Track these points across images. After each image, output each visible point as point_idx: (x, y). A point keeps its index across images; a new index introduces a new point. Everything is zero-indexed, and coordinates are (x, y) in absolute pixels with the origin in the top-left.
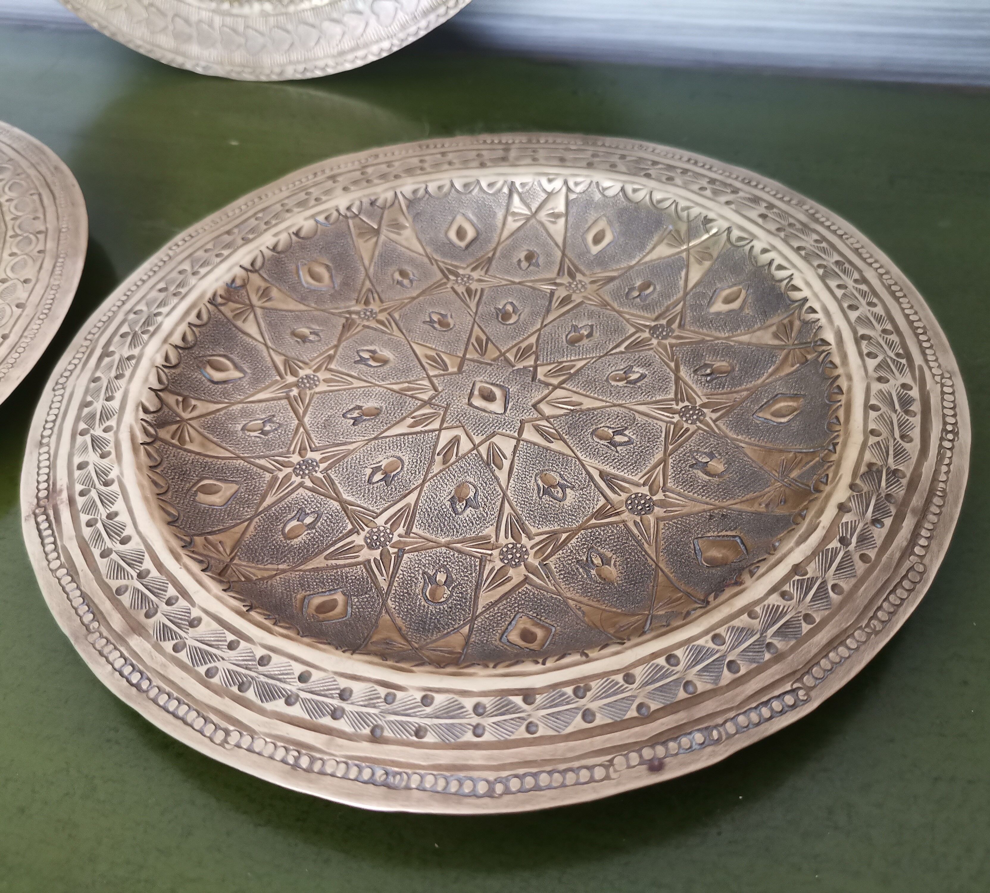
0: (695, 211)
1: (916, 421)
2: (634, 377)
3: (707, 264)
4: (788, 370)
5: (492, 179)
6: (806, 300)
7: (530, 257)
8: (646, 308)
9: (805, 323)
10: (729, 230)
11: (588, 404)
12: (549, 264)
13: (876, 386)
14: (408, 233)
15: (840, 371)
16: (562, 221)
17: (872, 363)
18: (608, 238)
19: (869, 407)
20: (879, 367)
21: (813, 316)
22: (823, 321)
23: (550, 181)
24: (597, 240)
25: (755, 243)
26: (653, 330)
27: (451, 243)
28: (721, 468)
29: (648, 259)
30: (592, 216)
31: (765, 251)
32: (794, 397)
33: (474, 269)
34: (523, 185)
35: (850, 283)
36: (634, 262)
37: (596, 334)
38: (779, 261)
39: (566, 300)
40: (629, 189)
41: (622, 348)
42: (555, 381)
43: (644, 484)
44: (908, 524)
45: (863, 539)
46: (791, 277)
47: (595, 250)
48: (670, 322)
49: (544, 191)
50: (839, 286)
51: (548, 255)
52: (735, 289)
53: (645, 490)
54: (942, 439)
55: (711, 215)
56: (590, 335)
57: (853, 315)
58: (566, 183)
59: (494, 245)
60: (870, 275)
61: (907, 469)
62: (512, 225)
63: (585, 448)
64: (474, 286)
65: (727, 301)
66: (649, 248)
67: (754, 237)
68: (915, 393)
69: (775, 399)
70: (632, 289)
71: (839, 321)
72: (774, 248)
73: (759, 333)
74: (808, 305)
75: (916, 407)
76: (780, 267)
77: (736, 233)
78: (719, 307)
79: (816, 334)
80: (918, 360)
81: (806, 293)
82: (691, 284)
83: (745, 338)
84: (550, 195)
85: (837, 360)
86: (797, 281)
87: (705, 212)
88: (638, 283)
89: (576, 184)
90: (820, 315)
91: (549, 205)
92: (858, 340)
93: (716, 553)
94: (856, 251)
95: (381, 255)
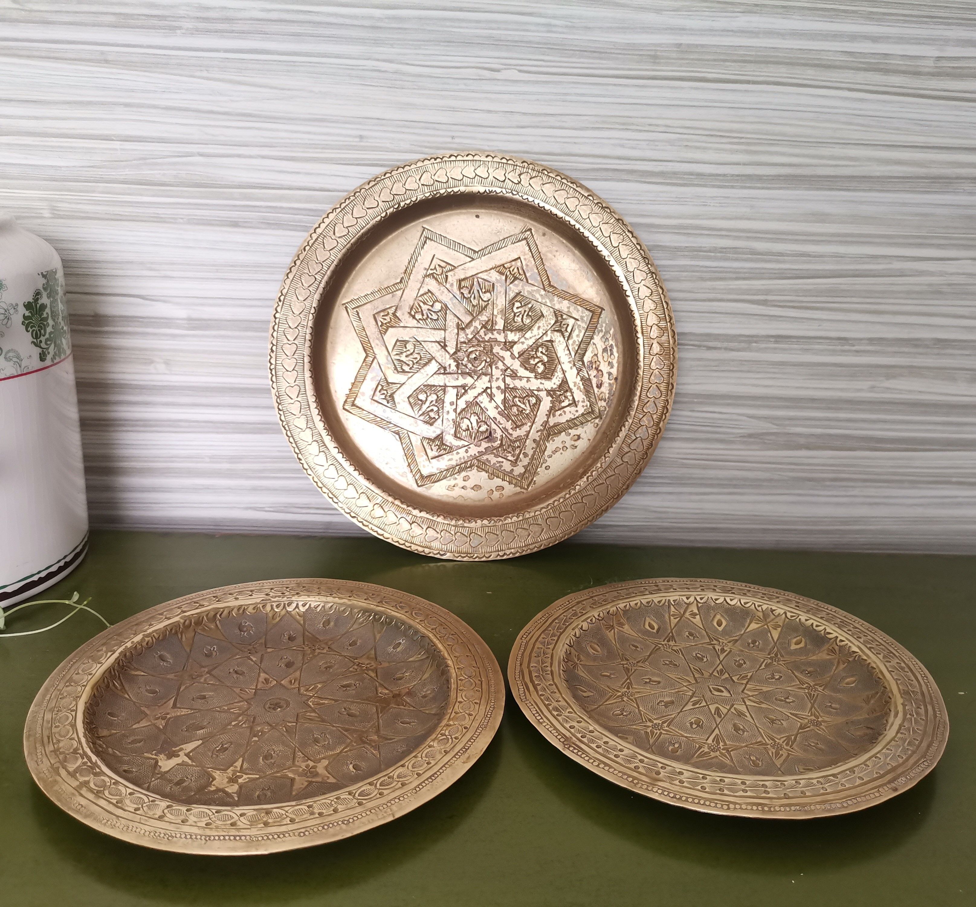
0: (765, 607)
1: (910, 674)
2: (777, 677)
3: (779, 629)
4: (842, 666)
5: (660, 599)
6: (837, 637)
7: (691, 634)
8: (761, 650)
9: (840, 647)
10: (785, 613)
11: (765, 689)
12: (703, 637)
13: (888, 664)
14: (626, 627)
15: (869, 661)
16: (698, 617)
17: (881, 656)
18: (724, 623)
19: (890, 672)
20: (884, 657)
21: (843, 643)
22: (850, 644)
23: (688, 598)
24: (719, 624)
25: (800, 617)
26: (771, 658)
27: (648, 630)
28: (837, 706)
29: (748, 630)
30: (712, 614)
31: (806, 620)
32: (852, 676)
33: (668, 641)
34: (674, 601)
35: (852, 629)
36: (742, 632)
37: (748, 663)
38: (815, 623)
39: (723, 650)
40: (728, 600)
41: (763, 667)
42: (745, 682)
43: (811, 715)
44: (930, 708)
45: (917, 714)
46: (825, 629)
47: (720, 629)
48: (776, 655)
49: (685, 603)
50: (848, 630)
51: (699, 633)
52: (798, 638)
53: (813, 718)
54: (923, 680)
55: (774, 608)
56: (745, 663)
57: (861, 640)
58: (695, 599)
59: (670, 631)
60: (857, 625)
61: (917, 689)
62: (674, 621)
63: (777, 706)
64: (675, 648)
65: (797, 643)
66: (747, 625)
67: (799, 615)
68: (903, 665)
69: (843, 678)
70: (749, 644)
71: (857, 643)
72: (811, 618)
73: (820, 654)
74: (838, 640)
75: (907, 670)
76: (817, 626)
77: (789, 614)
78: (793, 647)
79: (849, 650)
80: (897, 654)
81: (835, 634)
82: (775, 640)
83: (814, 658)
84: (689, 604)
85: (865, 658)
86: (828, 630)
87: (770, 607)
88: (750, 641)
89: (701, 599)
90: (847, 642)
91: (689, 610)
92: (870, 649)
93: (858, 733)
94: (845, 617)
95: (618, 638)
